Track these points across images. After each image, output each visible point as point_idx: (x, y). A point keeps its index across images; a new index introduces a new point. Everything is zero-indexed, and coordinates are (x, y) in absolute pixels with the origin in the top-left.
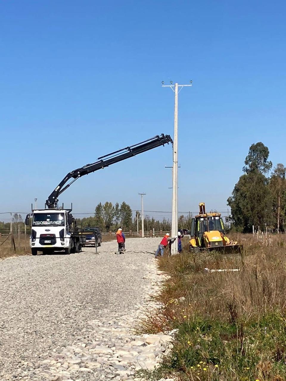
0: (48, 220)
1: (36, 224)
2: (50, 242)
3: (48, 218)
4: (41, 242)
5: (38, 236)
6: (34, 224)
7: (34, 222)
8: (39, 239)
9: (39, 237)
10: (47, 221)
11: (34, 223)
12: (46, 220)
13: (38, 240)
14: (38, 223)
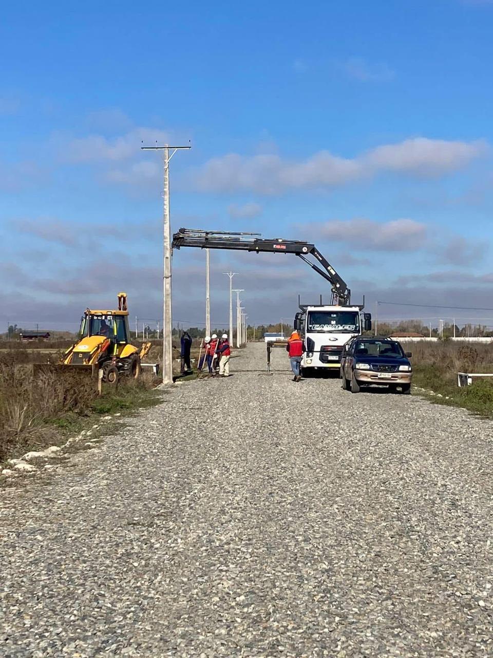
0: (333, 322)
1: (313, 328)
2: (337, 359)
3: (334, 319)
4: (323, 359)
5: (317, 348)
6: (309, 329)
7: (311, 326)
8: (319, 353)
9: (319, 350)
10: (332, 325)
11: (311, 328)
12: (329, 323)
13: (317, 355)
14: (317, 327)
